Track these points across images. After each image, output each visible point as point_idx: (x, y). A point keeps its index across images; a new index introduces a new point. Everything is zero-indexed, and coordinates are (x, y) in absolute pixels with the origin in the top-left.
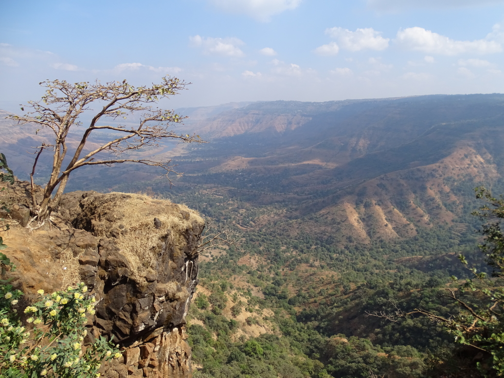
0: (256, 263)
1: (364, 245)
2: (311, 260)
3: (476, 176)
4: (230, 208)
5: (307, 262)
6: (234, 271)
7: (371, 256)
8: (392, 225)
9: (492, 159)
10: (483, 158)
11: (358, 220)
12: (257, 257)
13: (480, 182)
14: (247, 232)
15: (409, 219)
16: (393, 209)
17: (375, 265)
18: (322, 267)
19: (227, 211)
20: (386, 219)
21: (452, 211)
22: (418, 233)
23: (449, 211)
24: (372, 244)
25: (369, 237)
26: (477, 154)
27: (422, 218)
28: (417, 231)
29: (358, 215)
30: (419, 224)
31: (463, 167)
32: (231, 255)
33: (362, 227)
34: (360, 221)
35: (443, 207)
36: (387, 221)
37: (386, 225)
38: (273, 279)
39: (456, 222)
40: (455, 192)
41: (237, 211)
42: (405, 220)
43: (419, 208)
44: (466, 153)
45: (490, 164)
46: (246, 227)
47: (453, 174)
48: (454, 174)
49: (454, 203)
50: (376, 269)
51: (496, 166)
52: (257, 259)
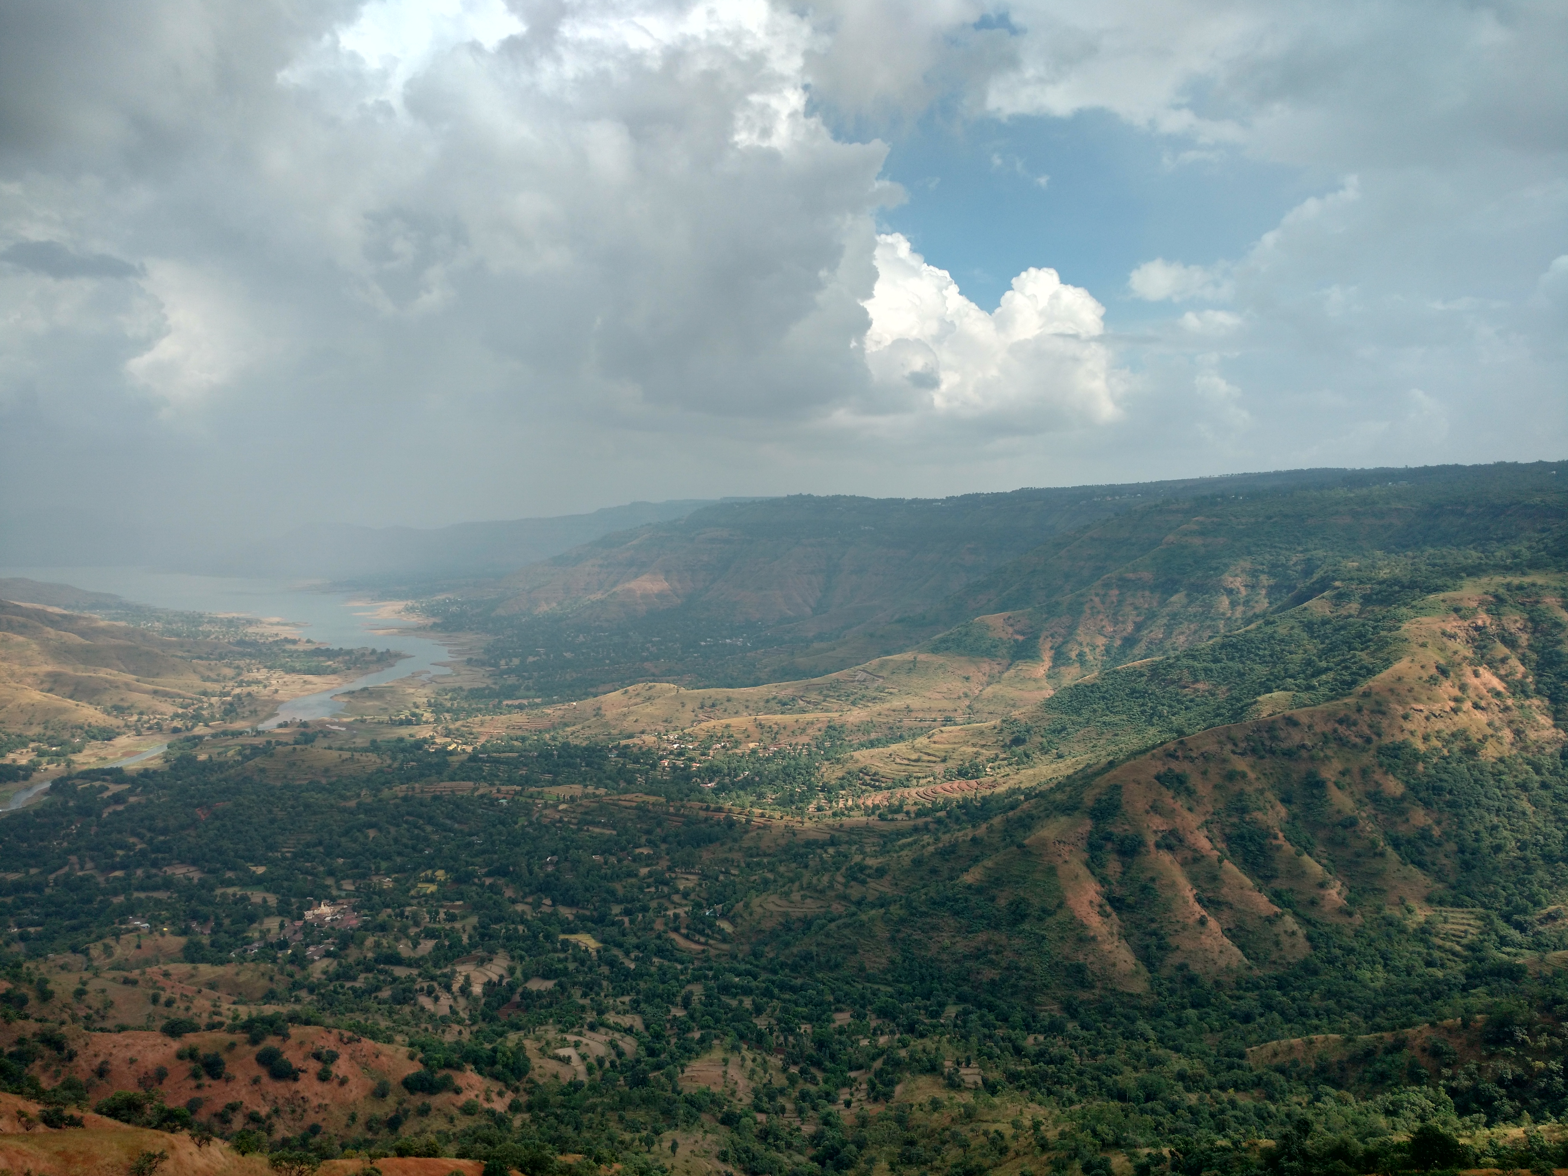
0: (746, 1081)
1: (1131, 995)
2: (948, 1063)
3: (1485, 738)
4: (644, 871)
5: (933, 1068)
6: (668, 1115)
7: (1160, 1040)
8: (1218, 919)
9: (1530, 679)
10: (1502, 678)
11: (1101, 906)
12: (749, 1055)
13: (1501, 760)
14: (708, 959)
15: (1277, 897)
16: (1220, 861)
17: (1181, 1076)
18: (992, 1088)
19: (632, 886)
20: (1199, 900)
21: (1421, 865)
22: (1315, 948)
23: (1410, 866)
24: (1159, 994)
25: (1143, 969)
26: (1480, 665)
27: (1322, 892)
28: (1309, 938)
29: (1098, 888)
30: (1313, 914)
31: (1436, 708)
32: (652, 1053)
33: (1115, 929)
34: (1108, 908)
35: (1389, 849)
36: (1204, 906)
37: (1202, 922)
38: (816, 1139)
39: (1441, 902)
40: (1422, 795)
41: (666, 883)
42: (1262, 903)
43: (1306, 857)
44: (1442, 662)
45: (1528, 697)
46: (702, 940)
47: (1407, 735)
48: (1412, 733)
49: (1424, 835)
50: (1188, 1090)
51: (1547, 702)
52: (749, 1064)
